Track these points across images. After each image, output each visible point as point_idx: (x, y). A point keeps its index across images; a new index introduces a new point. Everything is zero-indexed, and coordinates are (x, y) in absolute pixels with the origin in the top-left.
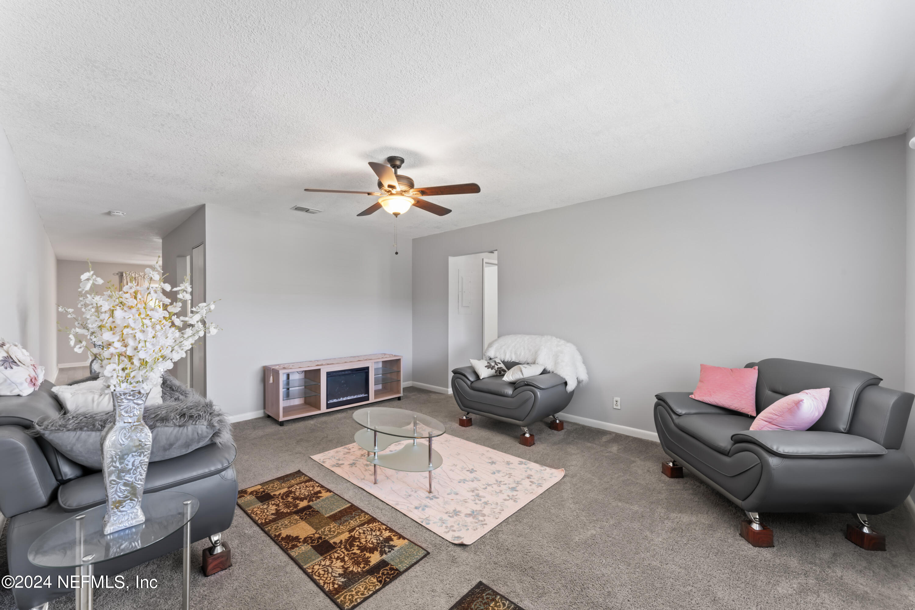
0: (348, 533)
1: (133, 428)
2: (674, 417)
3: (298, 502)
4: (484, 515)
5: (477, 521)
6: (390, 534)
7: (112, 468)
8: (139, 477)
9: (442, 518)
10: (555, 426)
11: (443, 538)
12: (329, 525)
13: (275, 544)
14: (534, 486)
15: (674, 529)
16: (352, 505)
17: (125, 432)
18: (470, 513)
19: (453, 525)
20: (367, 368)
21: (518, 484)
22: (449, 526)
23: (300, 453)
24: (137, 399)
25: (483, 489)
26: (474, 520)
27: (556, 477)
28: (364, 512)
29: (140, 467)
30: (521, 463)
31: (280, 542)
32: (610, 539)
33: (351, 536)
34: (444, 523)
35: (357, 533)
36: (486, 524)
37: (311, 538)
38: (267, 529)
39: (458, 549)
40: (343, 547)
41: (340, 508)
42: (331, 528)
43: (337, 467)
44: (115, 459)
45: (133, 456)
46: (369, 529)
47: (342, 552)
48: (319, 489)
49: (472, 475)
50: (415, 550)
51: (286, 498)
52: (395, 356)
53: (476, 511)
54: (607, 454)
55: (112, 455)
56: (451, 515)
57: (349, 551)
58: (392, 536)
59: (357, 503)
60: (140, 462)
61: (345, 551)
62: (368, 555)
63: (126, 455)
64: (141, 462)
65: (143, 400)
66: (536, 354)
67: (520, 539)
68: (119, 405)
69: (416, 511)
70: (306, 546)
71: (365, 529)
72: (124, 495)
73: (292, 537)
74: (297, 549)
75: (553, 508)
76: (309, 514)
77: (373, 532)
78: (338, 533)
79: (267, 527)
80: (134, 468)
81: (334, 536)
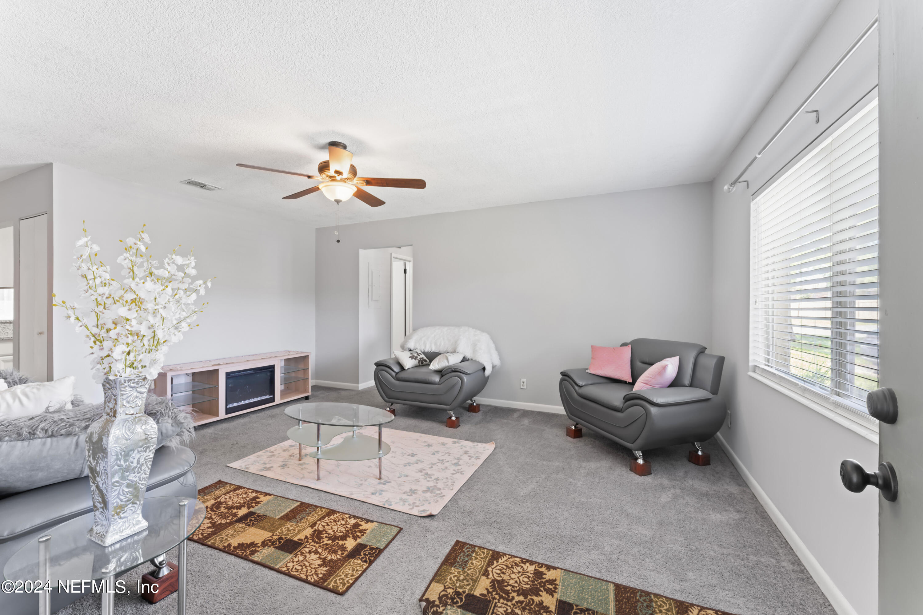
0: (310, 528)
1: (136, 420)
2: (577, 388)
3: (235, 511)
4: (440, 489)
5: (435, 495)
6: (356, 520)
7: (116, 467)
8: (144, 476)
9: (402, 498)
10: (473, 409)
11: (409, 514)
12: (285, 526)
13: (228, 555)
14: (473, 459)
15: (588, 474)
16: (302, 503)
17: (128, 424)
18: (426, 489)
19: (415, 501)
20: (273, 367)
21: (458, 459)
22: (411, 503)
23: (211, 464)
24: (141, 386)
25: (430, 468)
26: (432, 495)
27: (488, 449)
28: (318, 507)
29: (145, 464)
30: (454, 443)
31: (233, 551)
32: (546, 489)
33: (315, 531)
34: (405, 502)
35: (320, 526)
36: (444, 496)
37: (270, 540)
38: (209, 543)
39: (427, 520)
40: (310, 541)
41: (289, 508)
42: (288, 528)
43: (265, 470)
44: (120, 456)
45: (138, 452)
46: (332, 521)
47: (312, 545)
48: (254, 495)
49: (414, 459)
50: (387, 529)
51: (217, 509)
52: (302, 352)
53: (431, 487)
54: (522, 427)
55: (116, 451)
56: (409, 494)
57: (320, 543)
58: (358, 522)
59: (307, 500)
60: (145, 459)
61: (315, 544)
62: (341, 543)
63: (131, 450)
64: (147, 458)
65: (146, 388)
66: (456, 343)
67: (478, 502)
68: (122, 394)
69: (373, 496)
70: (268, 548)
71: (327, 521)
72: (127, 497)
73: (247, 544)
74: (259, 553)
75: (494, 474)
76: (255, 519)
77: (337, 522)
78: (299, 530)
79: (209, 541)
80: (139, 465)
81: (296, 534)
